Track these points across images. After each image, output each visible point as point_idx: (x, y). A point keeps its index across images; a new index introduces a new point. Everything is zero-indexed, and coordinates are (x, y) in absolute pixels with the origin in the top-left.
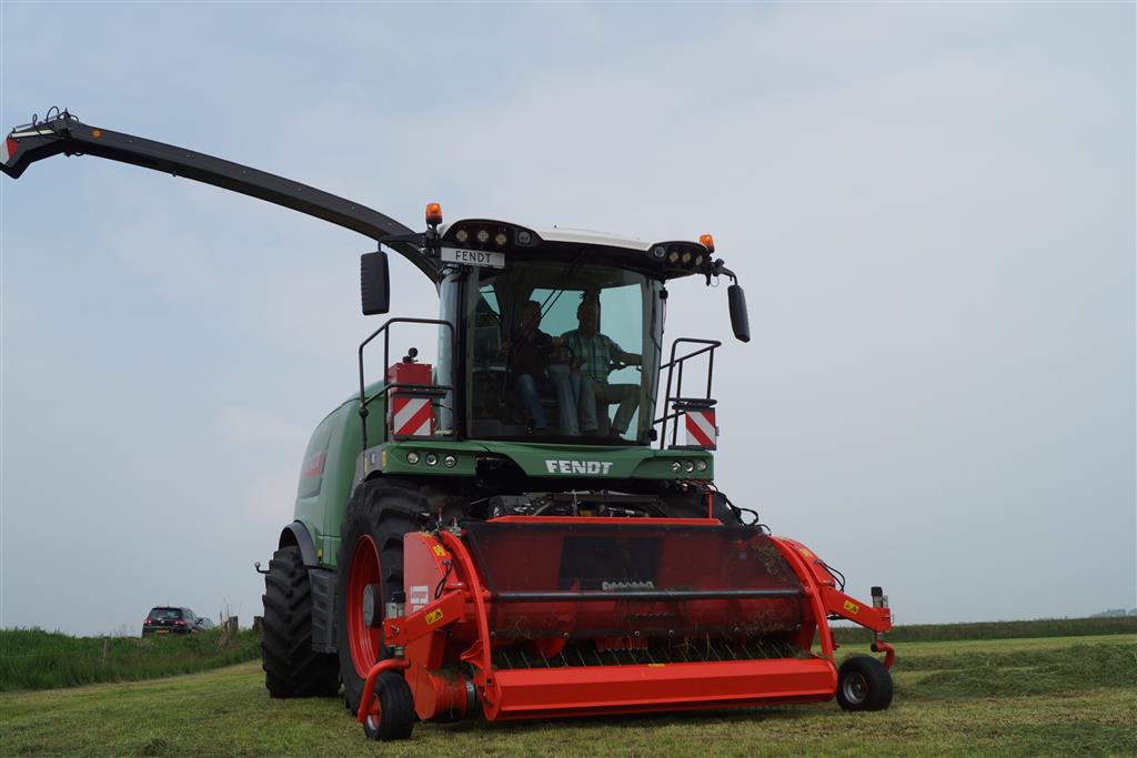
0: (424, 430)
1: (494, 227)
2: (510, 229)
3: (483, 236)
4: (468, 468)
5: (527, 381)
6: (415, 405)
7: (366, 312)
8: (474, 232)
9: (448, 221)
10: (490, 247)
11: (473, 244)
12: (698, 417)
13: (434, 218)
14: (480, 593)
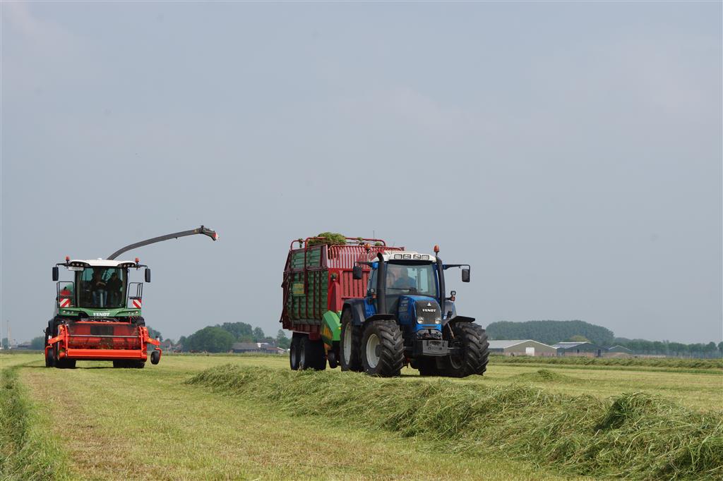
0: (67, 306)
1: (80, 263)
2: (84, 263)
3: (78, 265)
4: (77, 315)
5: (94, 293)
6: (65, 300)
7: (54, 280)
8: (75, 264)
9: (71, 261)
10: (79, 266)
11: (75, 266)
12: (137, 301)
13: (68, 260)
14: (67, 335)
